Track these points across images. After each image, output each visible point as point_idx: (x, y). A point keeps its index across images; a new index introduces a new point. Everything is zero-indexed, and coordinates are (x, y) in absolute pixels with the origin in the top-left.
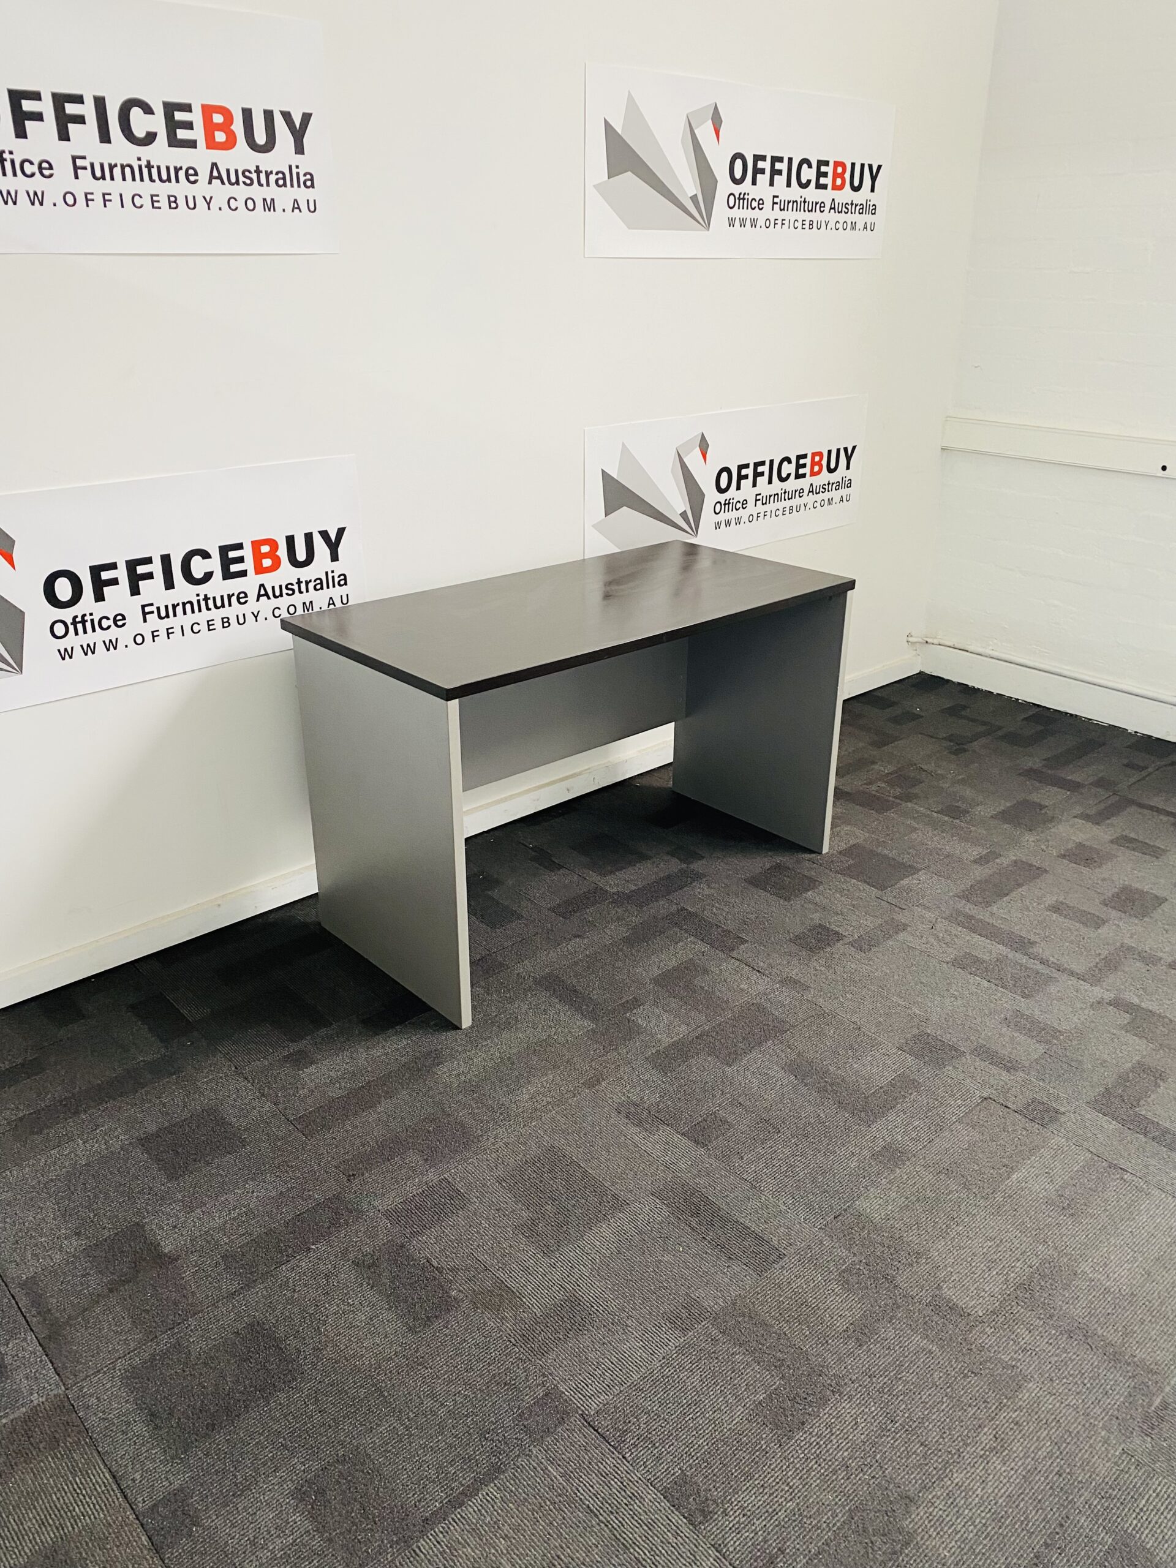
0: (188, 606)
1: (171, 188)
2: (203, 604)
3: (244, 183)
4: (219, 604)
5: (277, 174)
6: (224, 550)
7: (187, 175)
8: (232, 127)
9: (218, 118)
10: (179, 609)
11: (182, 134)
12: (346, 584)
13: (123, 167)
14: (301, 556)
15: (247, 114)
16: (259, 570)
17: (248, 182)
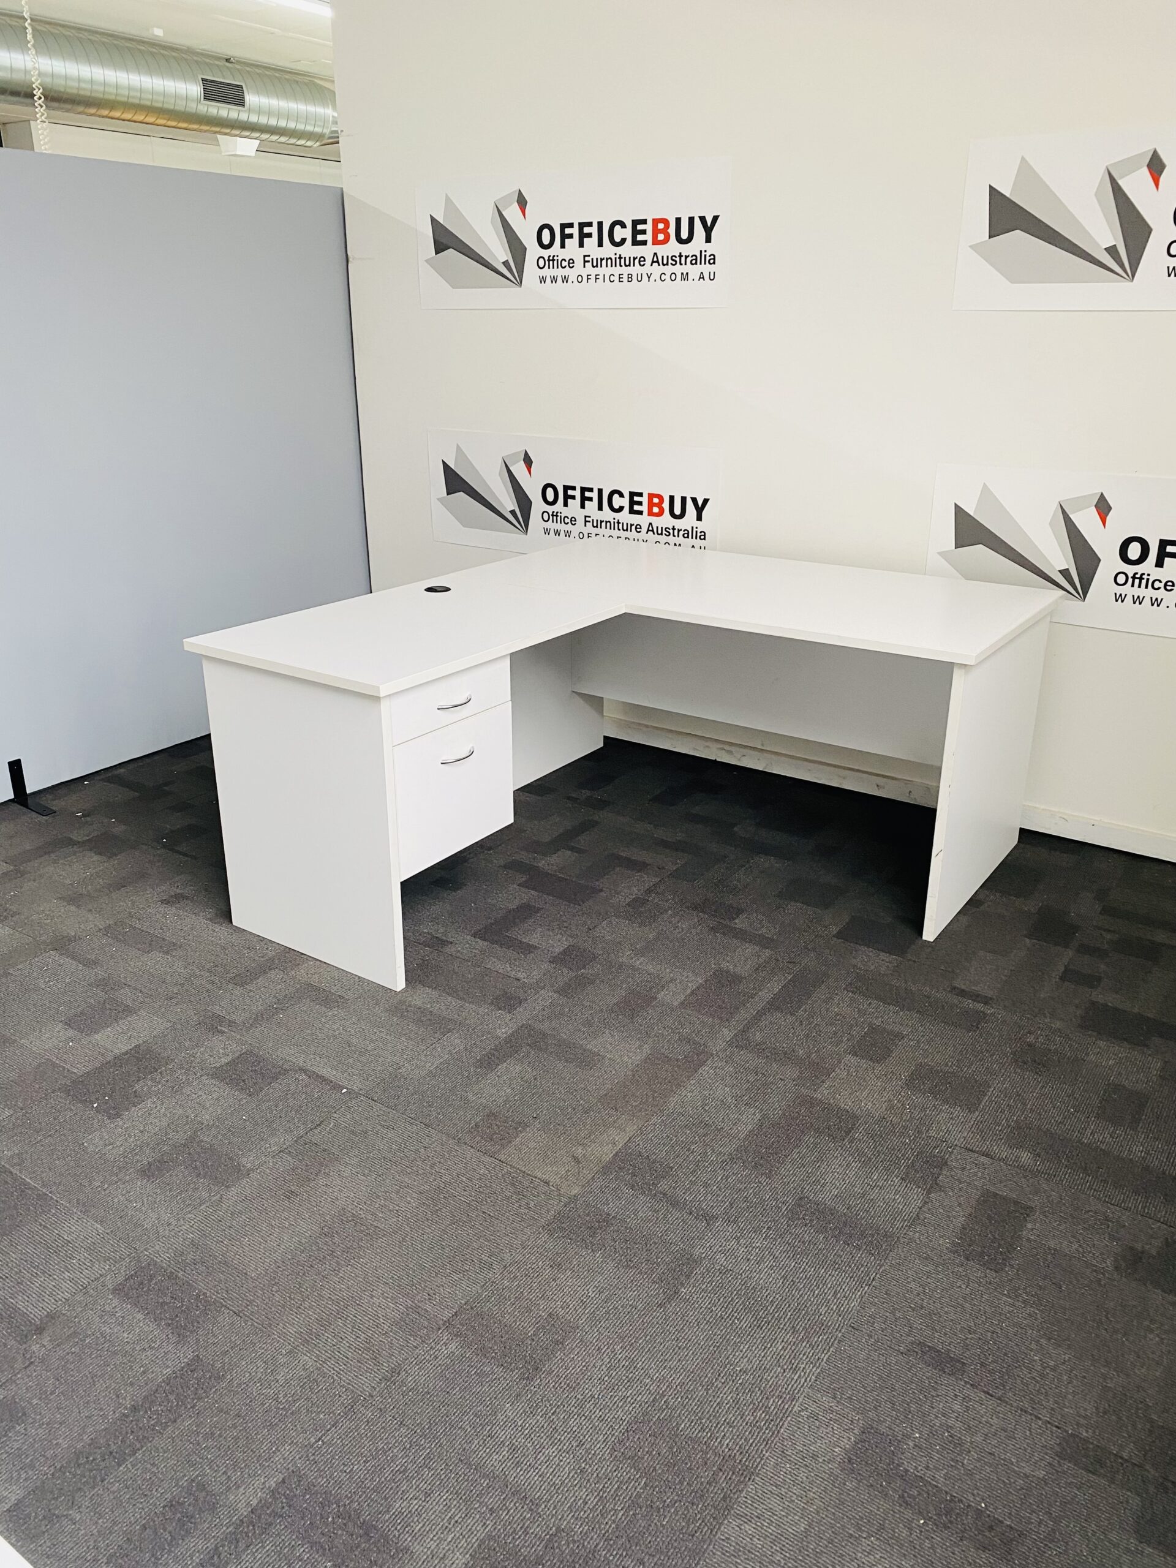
0: (608, 524)
1: (630, 270)
2: (616, 525)
3: (671, 264)
4: (625, 528)
5: (692, 256)
6: (632, 494)
7: (640, 261)
8: (669, 231)
9: (661, 226)
10: (603, 524)
11: (640, 238)
12: (704, 539)
13: (607, 259)
14: (677, 511)
15: (678, 221)
16: (651, 513)
17: (674, 263)
